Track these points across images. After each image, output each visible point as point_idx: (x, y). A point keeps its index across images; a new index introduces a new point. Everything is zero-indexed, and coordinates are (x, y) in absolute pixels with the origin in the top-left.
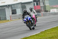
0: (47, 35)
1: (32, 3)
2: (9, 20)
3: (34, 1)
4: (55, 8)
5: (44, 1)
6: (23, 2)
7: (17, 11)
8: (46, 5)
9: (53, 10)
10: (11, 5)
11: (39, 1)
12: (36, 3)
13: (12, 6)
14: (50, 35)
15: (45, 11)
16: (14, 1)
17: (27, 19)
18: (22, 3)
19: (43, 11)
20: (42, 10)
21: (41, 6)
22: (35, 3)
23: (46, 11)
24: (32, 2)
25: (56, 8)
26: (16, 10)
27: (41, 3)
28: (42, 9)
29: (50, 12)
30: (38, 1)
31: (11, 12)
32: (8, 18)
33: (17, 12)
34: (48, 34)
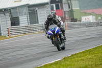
0: (76, 63)
1: (49, 6)
2: (5, 37)
3: (52, 2)
4: (90, 14)
5: (69, 1)
6: (31, 3)
7: (20, 20)
8: (73, 9)
9: (87, 17)
10: (10, 9)
11: (61, 1)
12: (56, 5)
13: (12, 11)
14: (82, 63)
15: (71, 19)
16: (15, 2)
17: (53, 32)
18: (29, 6)
19: (67, 20)
20: (67, 18)
21: (64, 11)
22: (54, 5)
23: (74, 20)
24: (47, 4)
25: (93, 15)
26: (18, 17)
27: (64, 6)
28: (66, 16)
29: (80, 21)
30: (58, 2)
31: (10, 22)
32: (4, 33)
33: (21, 23)
34: (78, 61)
